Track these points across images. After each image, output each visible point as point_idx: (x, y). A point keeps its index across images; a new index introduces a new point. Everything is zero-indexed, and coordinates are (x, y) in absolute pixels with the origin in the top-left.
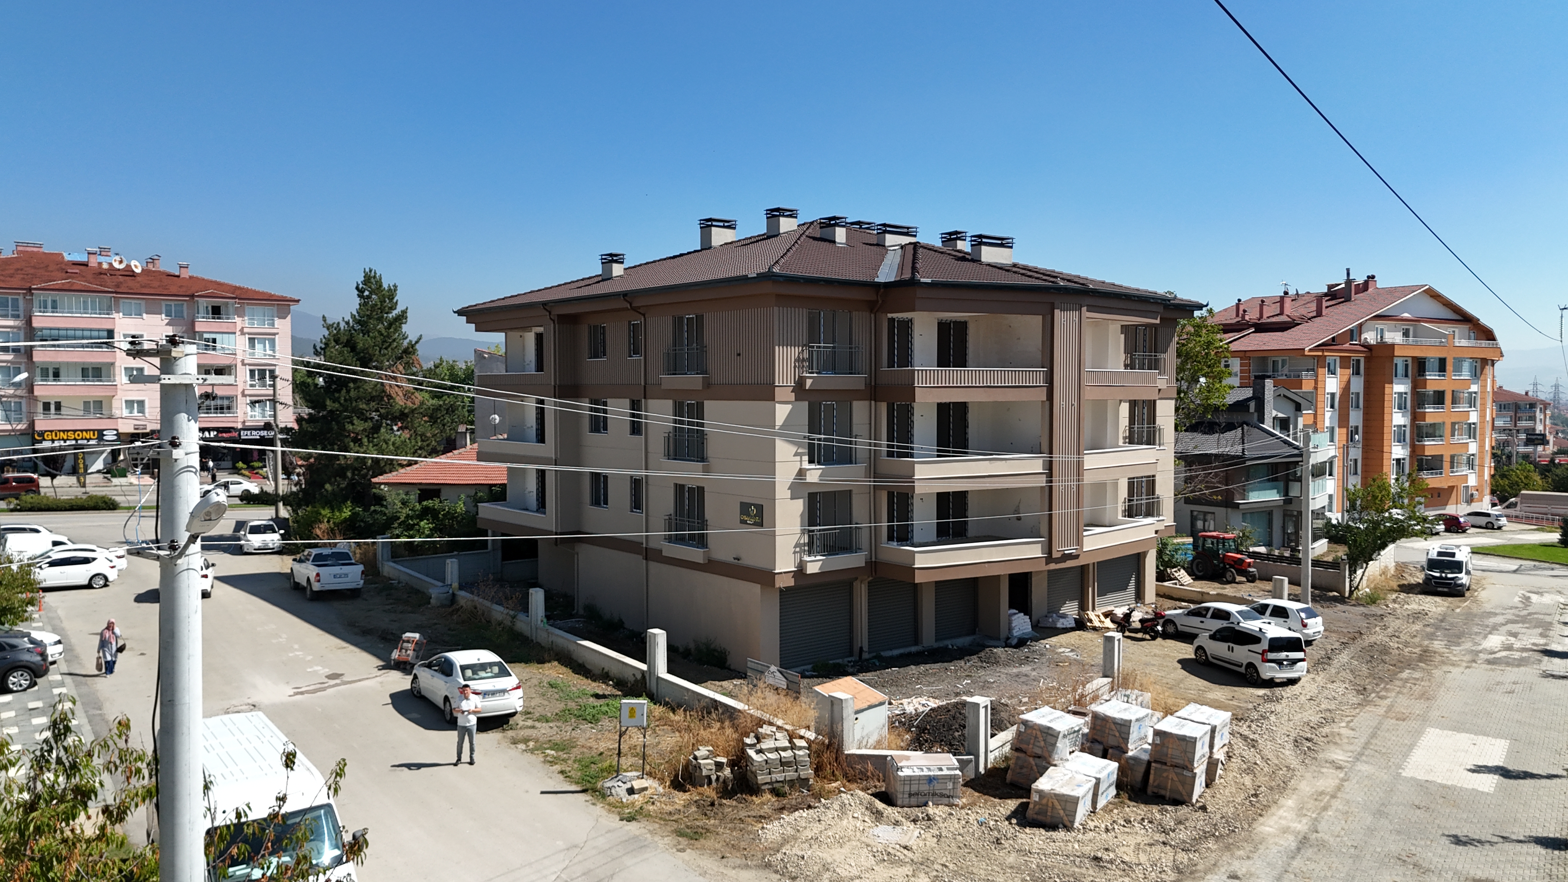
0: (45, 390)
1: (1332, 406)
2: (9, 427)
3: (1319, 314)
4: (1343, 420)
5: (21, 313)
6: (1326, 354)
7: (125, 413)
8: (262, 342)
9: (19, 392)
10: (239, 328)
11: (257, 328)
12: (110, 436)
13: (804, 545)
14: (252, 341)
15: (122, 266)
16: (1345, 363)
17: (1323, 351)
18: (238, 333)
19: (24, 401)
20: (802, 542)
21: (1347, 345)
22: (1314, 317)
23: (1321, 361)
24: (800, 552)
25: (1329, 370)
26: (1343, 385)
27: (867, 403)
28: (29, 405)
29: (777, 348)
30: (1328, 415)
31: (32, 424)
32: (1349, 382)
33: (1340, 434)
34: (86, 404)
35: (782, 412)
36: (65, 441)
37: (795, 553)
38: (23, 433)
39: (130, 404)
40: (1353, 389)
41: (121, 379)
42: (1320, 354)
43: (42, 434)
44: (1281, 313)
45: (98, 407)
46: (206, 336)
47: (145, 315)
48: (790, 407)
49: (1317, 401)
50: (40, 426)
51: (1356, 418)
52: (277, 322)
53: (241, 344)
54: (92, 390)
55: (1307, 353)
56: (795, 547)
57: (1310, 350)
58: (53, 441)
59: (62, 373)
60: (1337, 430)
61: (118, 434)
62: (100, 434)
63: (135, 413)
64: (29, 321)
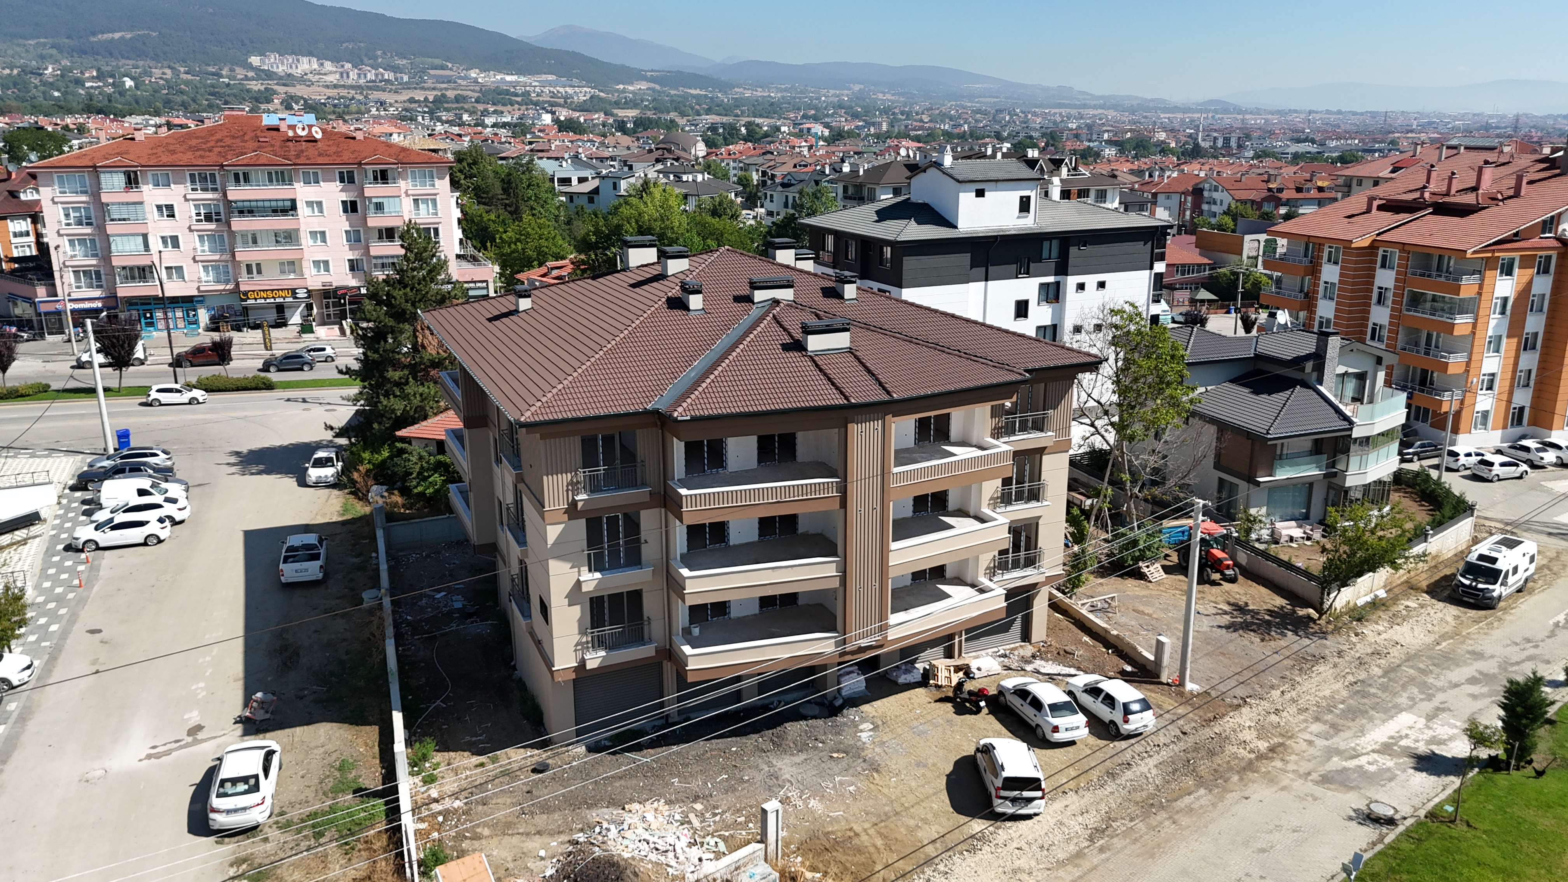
0: (244, 255)
1: (1503, 313)
2: (221, 287)
3: (1517, 195)
4: (1515, 327)
5: (219, 187)
6: (1497, 254)
7: (314, 271)
8: (426, 201)
9: (224, 257)
10: (403, 191)
11: (420, 190)
12: (302, 294)
13: (587, 642)
14: (416, 201)
15: (304, 133)
16: (1526, 262)
17: (1493, 251)
18: (403, 195)
19: (230, 264)
20: (584, 640)
21: (1536, 240)
22: (1510, 197)
23: (1490, 264)
24: (582, 649)
25: (1501, 273)
26: (1521, 287)
27: (657, 510)
28: (234, 267)
29: (545, 478)
30: (1492, 323)
31: (237, 285)
32: (1530, 283)
33: (1508, 345)
34: (282, 264)
35: (553, 532)
36: (265, 299)
37: (576, 651)
38: (231, 292)
39: (316, 263)
40: (1536, 290)
41: (306, 241)
42: (1490, 255)
43: (246, 293)
44: (1475, 189)
45: (293, 266)
46: (374, 200)
47: (322, 183)
48: (563, 526)
49: (1479, 308)
50: (243, 288)
51: (1535, 323)
52: (437, 182)
53: (407, 204)
54: (286, 253)
55: (1468, 256)
56: (576, 645)
57: (1475, 252)
58: (256, 299)
59: (259, 240)
60: (1504, 340)
61: (309, 291)
62: (294, 292)
63: (322, 272)
64: (225, 195)
